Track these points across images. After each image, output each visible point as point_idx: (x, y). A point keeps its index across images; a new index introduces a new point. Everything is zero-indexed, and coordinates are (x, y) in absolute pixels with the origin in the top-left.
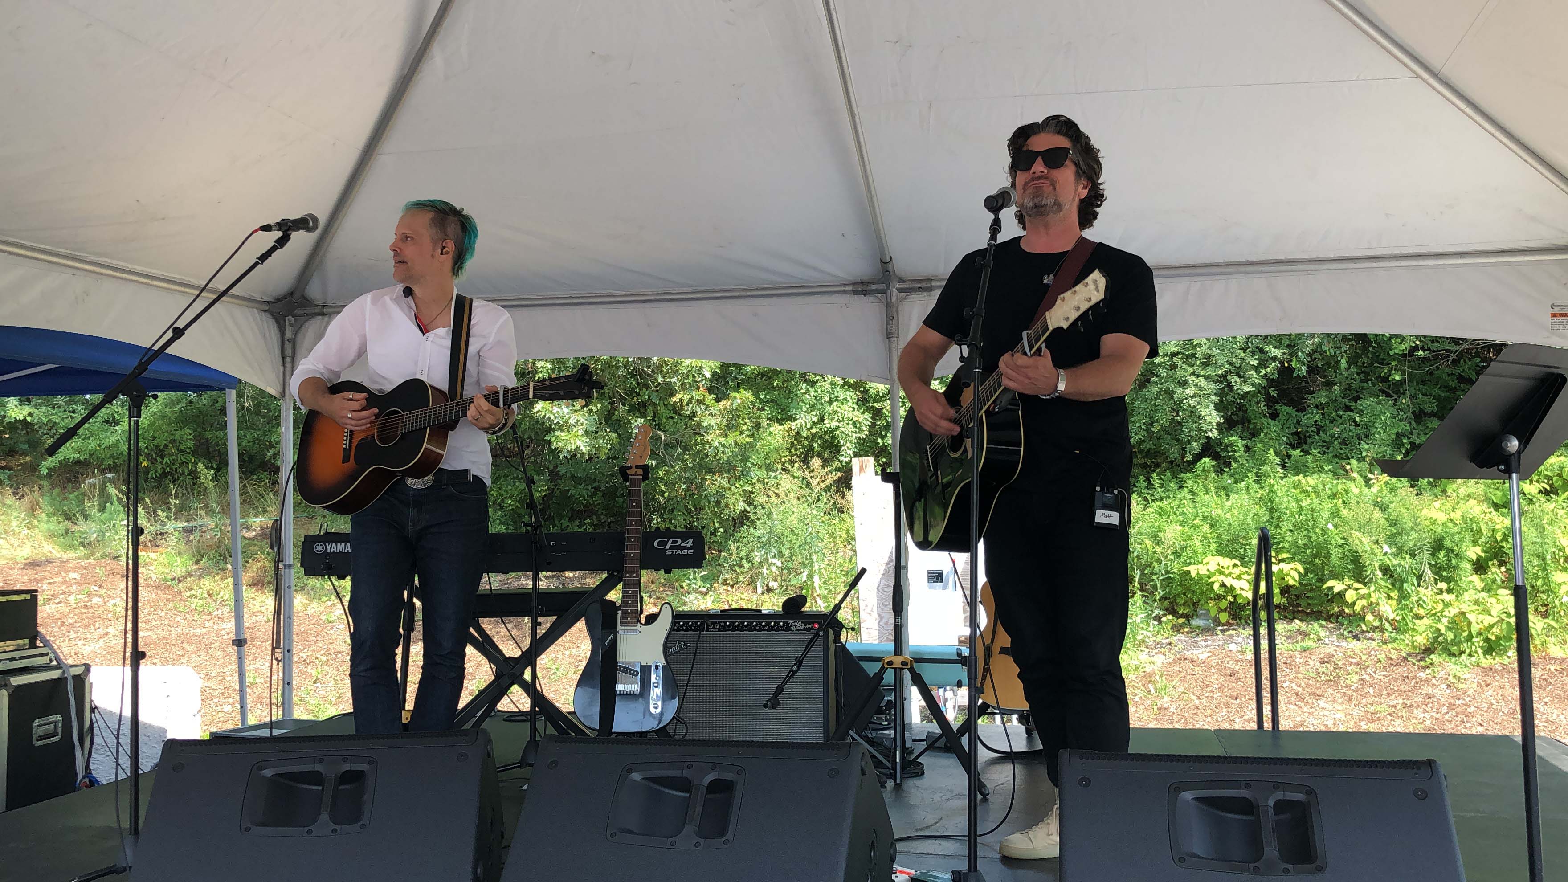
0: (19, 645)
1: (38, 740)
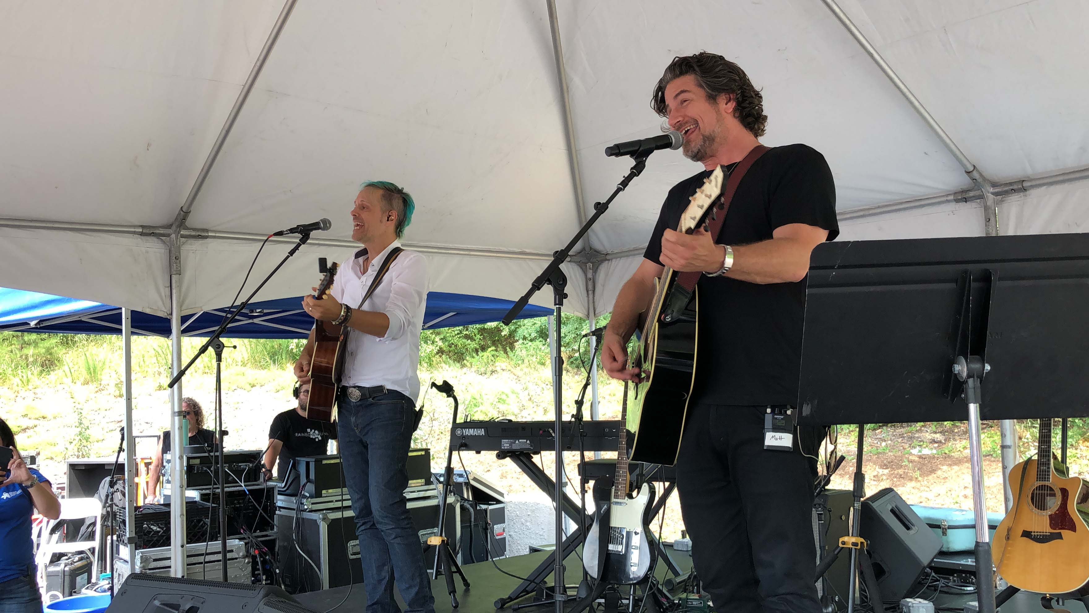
0: (421, 482)
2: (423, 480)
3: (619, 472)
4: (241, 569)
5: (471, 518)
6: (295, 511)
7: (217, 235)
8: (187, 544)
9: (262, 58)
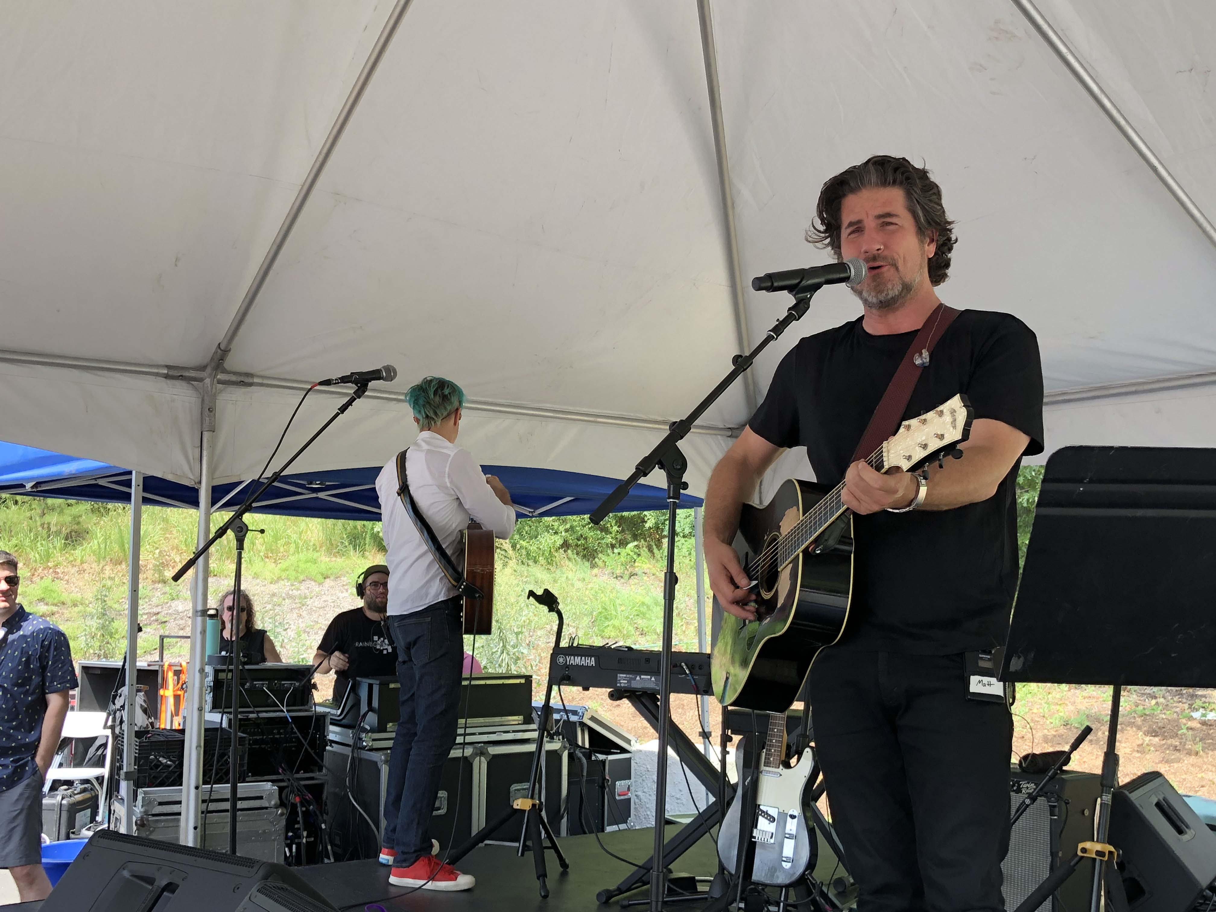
0: (515, 721)
2: (521, 718)
3: (773, 730)
4: (272, 822)
5: (582, 771)
6: (350, 749)
7: (266, 382)
8: (204, 784)
9: (325, 151)
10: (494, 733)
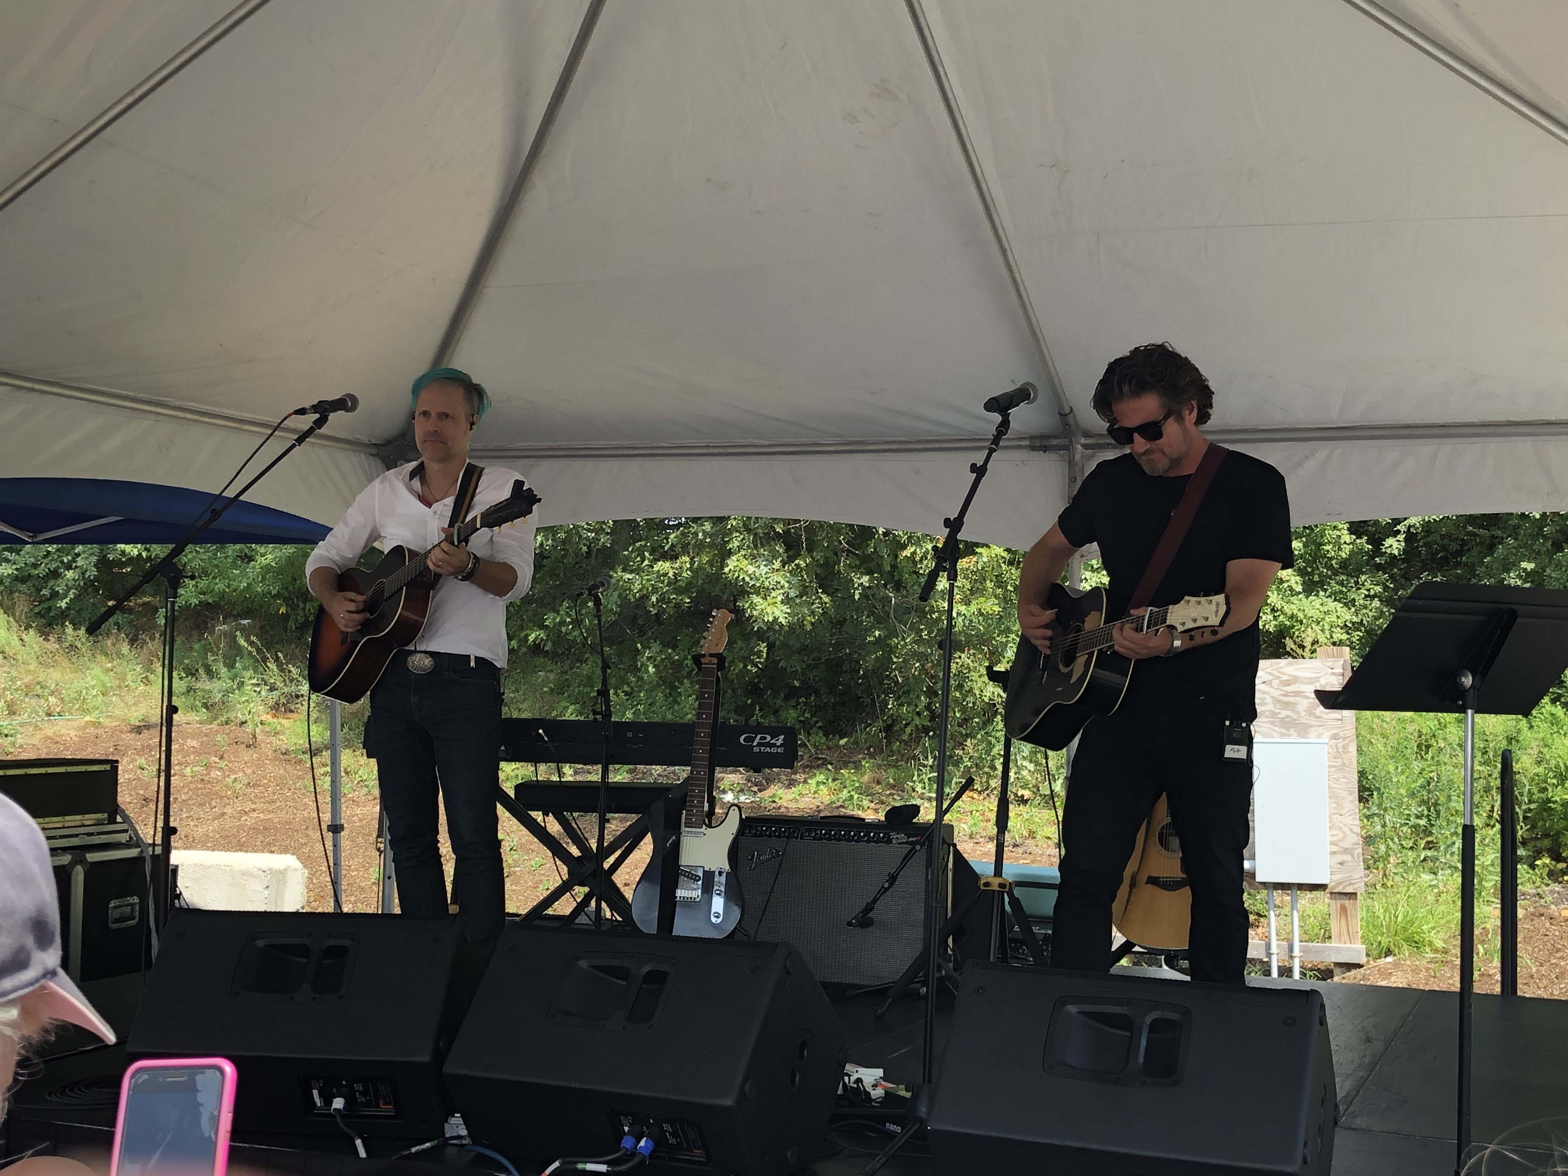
0: (98, 820)
1: (113, 923)
2: (106, 815)
10: (77, 836)
